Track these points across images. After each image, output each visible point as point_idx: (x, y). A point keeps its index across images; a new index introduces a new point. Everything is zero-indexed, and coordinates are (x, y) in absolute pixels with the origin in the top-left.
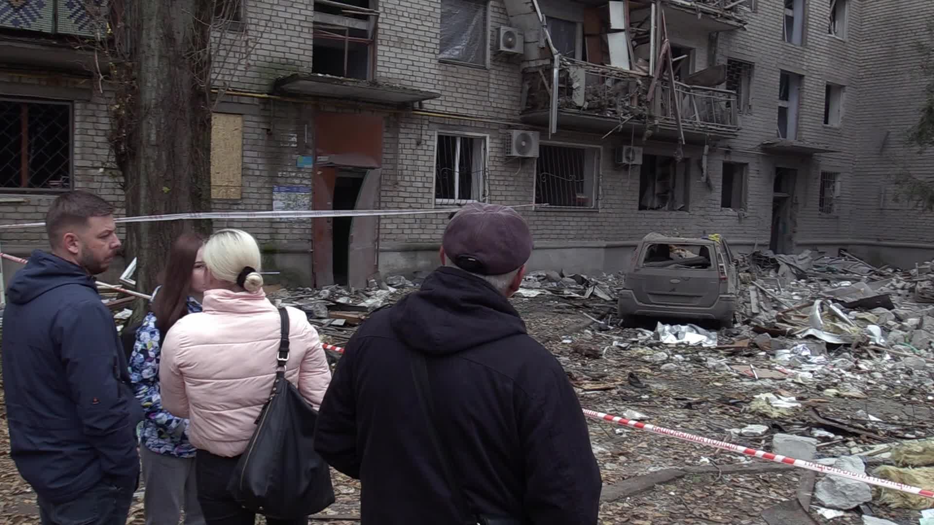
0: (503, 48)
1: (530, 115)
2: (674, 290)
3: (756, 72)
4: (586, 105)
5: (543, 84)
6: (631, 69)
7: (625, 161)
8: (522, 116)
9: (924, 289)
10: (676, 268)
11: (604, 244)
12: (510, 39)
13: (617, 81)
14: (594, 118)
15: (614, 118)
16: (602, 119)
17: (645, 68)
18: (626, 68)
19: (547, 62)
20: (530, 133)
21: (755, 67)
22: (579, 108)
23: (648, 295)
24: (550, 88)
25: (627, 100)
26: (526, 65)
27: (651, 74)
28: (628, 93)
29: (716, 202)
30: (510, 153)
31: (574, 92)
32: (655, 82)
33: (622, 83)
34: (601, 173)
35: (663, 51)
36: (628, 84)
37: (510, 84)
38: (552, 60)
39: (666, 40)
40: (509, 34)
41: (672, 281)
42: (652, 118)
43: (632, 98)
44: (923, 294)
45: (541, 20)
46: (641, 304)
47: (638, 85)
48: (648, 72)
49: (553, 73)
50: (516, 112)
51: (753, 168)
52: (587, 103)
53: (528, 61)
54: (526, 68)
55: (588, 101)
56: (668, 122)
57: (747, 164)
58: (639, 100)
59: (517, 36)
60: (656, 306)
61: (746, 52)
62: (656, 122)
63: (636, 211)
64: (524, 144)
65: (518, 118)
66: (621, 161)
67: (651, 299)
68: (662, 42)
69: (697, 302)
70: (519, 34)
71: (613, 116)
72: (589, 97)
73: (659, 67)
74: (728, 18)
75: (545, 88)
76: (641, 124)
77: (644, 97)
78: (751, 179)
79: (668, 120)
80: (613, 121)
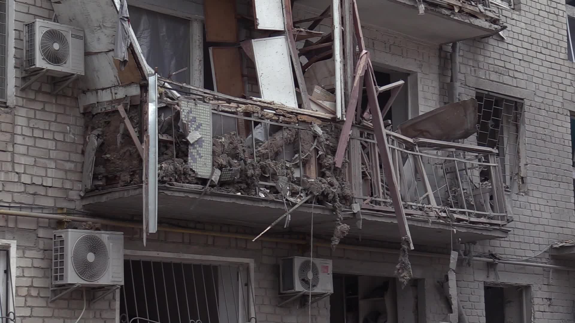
0: (40, 62)
1: (104, 199)
3: (527, 115)
4: (216, 177)
5: (127, 135)
6: (300, 106)
7: (299, 287)
8: (85, 202)
12: (56, 46)
13: (275, 129)
14: (232, 201)
15: (272, 201)
16: (248, 203)
17: (327, 104)
18: (291, 104)
19: (135, 91)
20: (104, 236)
21: (526, 108)
22: (203, 181)
24: (142, 142)
25: (297, 166)
26: (91, 99)
27: (339, 115)
28: (297, 152)
30: (62, 277)
31: (191, 150)
32: (347, 131)
33: (286, 133)
34: (253, 315)
35: (360, 72)
36: (297, 134)
37: (59, 137)
38: (145, 87)
39: (364, 51)
40: (52, 35)
42: (347, 200)
43: (305, 163)
45: (118, 7)
47: (315, 136)
48: (334, 113)
49: (147, 113)
50: (74, 195)
52: (218, 172)
53: (97, 90)
54: (92, 105)
55: (221, 167)
56: (377, 207)
57: (528, 287)
58: (320, 165)
59: (70, 39)
61: (506, 79)
62: (356, 208)
64: (91, 257)
65: (78, 205)
66: (293, 287)
68: (357, 56)
70: (74, 36)
71: (272, 197)
72: (222, 160)
73: (354, 102)
74: (473, 15)
75: (132, 143)
76: (327, 213)
77: (328, 160)
78: (538, 315)
79: (378, 203)
80: (272, 206)
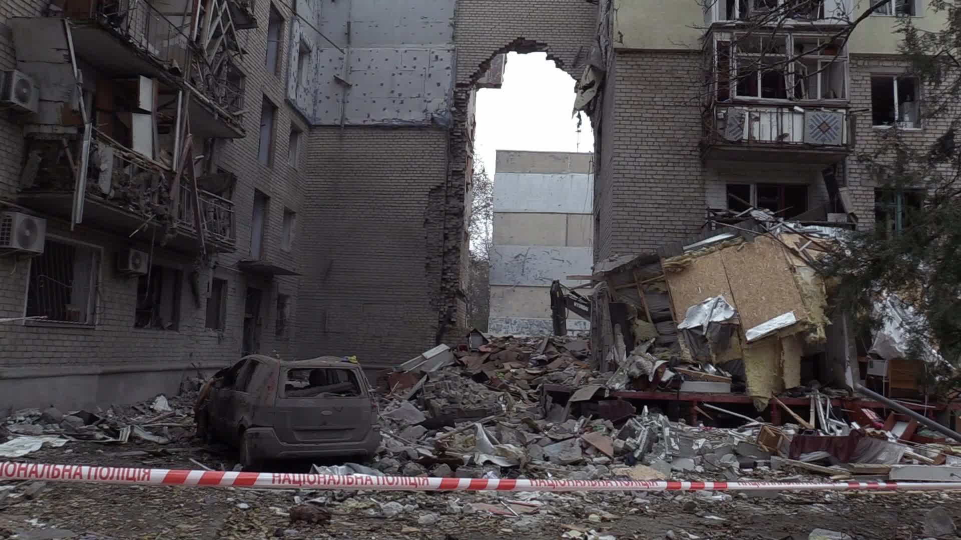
0: (13, 99)
1: (38, 196)
2: (325, 424)
3: (237, 186)
4: (112, 194)
5: (65, 158)
6: (154, 158)
7: (131, 267)
8: (20, 196)
9: (445, 406)
10: (326, 396)
11: (99, 370)
12: (25, 91)
13: (141, 171)
14: (116, 210)
15: (137, 214)
16: (125, 213)
17: (168, 161)
18: (148, 155)
19: (73, 131)
20: (36, 220)
21: (238, 182)
22: (104, 196)
23: (295, 433)
24: (75, 164)
25: (149, 195)
26: (34, 129)
27: (174, 169)
28: (150, 186)
29: (201, 321)
30: (7, 243)
31: (101, 175)
32: (177, 179)
33: (146, 175)
34: (100, 281)
35: (187, 146)
36: (152, 176)
37: (10, 150)
38: (81, 130)
39: (190, 134)
40: (23, 83)
41: (324, 413)
42: (171, 218)
43: (154, 193)
44: (443, 411)
45: (76, 75)
46: (285, 444)
47: (161, 179)
48: (171, 167)
49: (82, 147)
50: (13, 190)
51: (231, 285)
52: (113, 191)
53: (39, 125)
54: (35, 134)
55: (115, 189)
56: (183, 227)
57: (225, 282)
58: (160, 197)
59: (32, 87)
60: (305, 446)
61: (231, 164)
62: (175, 225)
63: (132, 329)
64: (28, 233)
65: (14, 197)
66: (127, 267)
67: (298, 437)
68: (186, 138)
69: (348, 436)
70: (35, 87)
71: (136, 211)
72: (116, 185)
73: (182, 164)
74: (235, 125)
75: (68, 163)
76: (160, 226)
77: (165, 195)
78: (229, 297)
79: (184, 224)
80: (136, 217)
